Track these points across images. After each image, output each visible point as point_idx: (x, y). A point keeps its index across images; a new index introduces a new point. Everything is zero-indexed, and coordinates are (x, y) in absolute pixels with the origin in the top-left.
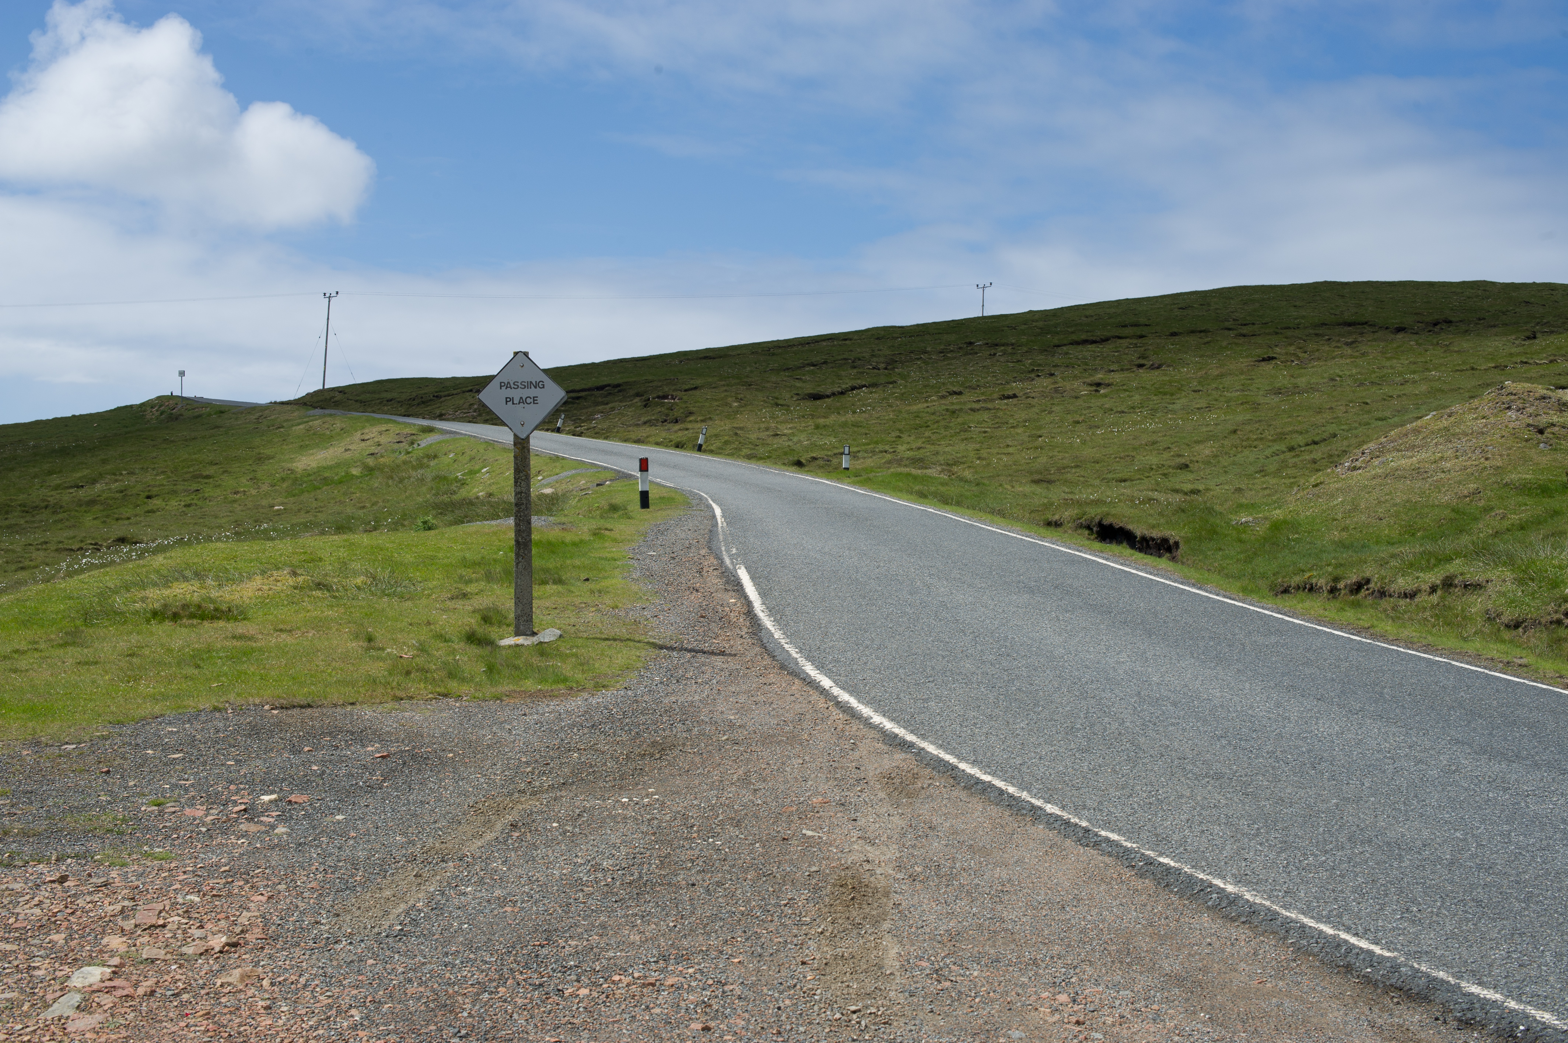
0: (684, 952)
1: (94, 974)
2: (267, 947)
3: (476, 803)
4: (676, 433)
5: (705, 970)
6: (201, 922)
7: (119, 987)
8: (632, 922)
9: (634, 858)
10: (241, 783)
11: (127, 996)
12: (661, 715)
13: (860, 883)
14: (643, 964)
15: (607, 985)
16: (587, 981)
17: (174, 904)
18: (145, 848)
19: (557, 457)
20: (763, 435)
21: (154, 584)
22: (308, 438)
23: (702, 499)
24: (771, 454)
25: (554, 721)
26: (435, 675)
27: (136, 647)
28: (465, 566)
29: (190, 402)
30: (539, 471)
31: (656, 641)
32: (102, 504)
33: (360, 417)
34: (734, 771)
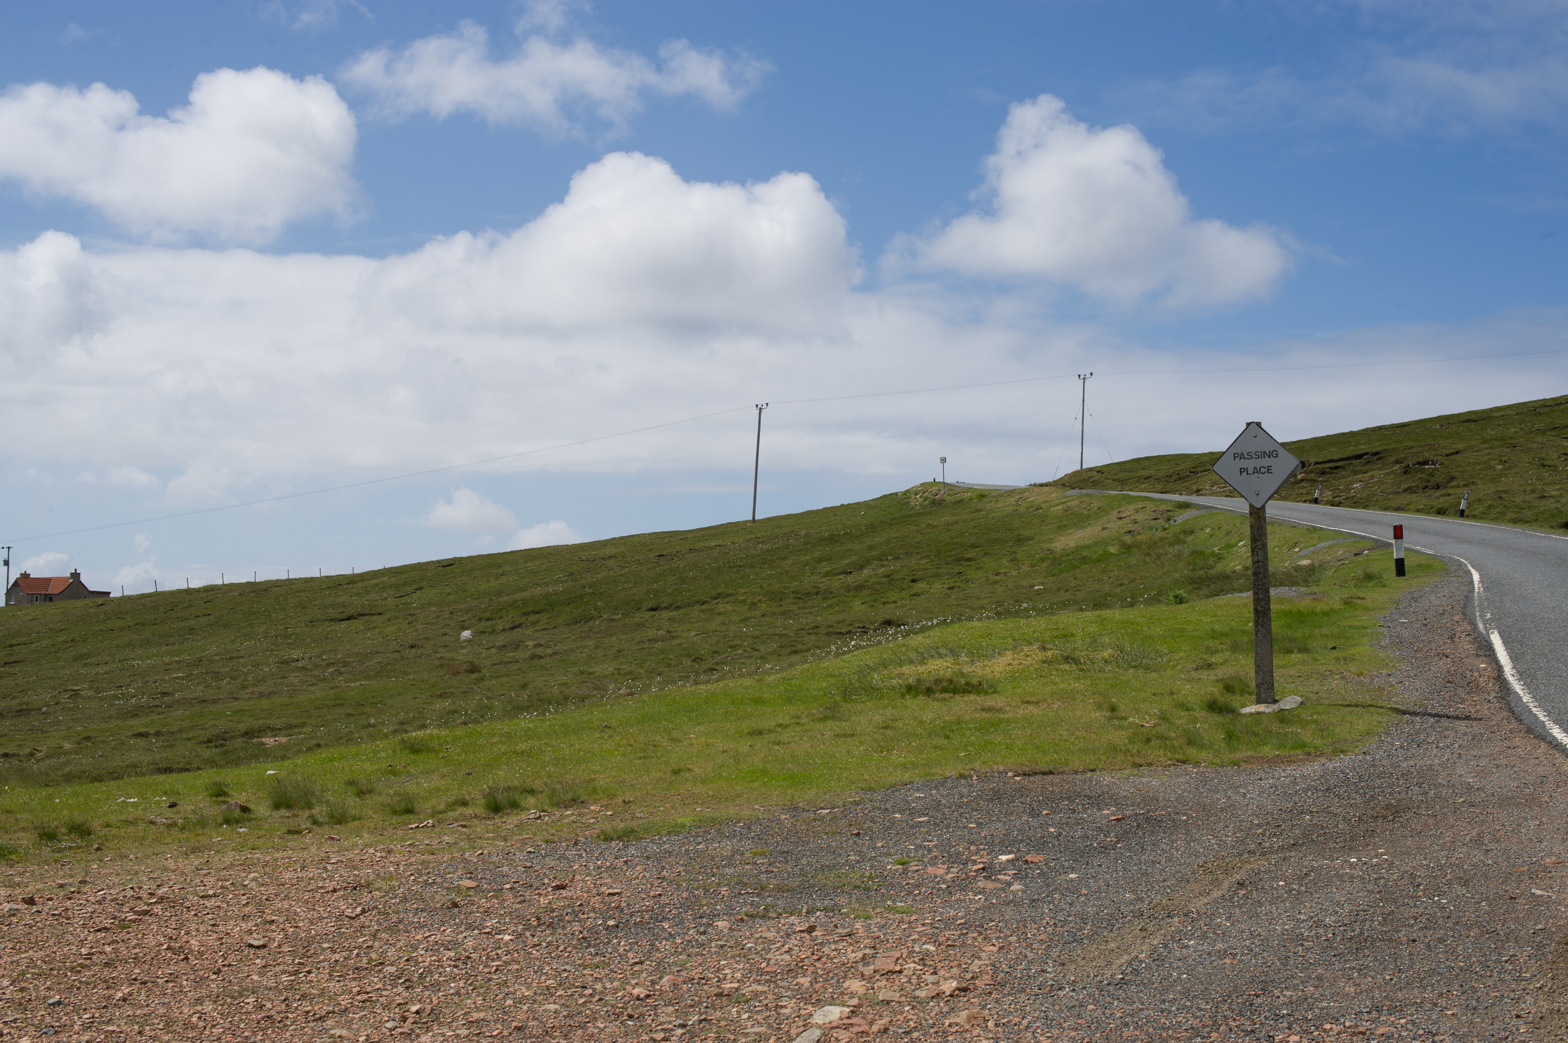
0: (1398, 1004)
1: (834, 1013)
2: (994, 992)
3: (1206, 863)
4: (1437, 499)
5: (1417, 1021)
6: (934, 969)
7: (856, 1025)
8: (1349, 975)
9: (1357, 915)
10: (981, 844)
11: (862, 1032)
12: (1397, 779)
14: (1355, 1014)
15: (1318, 1033)
16: (1298, 1029)
17: (911, 953)
18: (889, 903)
19: (1314, 528)
20: (1529, 498)
21: (911, 662)
22: (1065, 519)
23: (1460, 564)
24: (1537, 517)
25: (1289, 785)
26: (1174, 742)
27: (890, 720)
28: (1212, 638)
29: (951, 488)
30: (1296, 543)
31: (1400, 706)
32: (870, 589)
33: (1117, 495)
34: (1467, 833)
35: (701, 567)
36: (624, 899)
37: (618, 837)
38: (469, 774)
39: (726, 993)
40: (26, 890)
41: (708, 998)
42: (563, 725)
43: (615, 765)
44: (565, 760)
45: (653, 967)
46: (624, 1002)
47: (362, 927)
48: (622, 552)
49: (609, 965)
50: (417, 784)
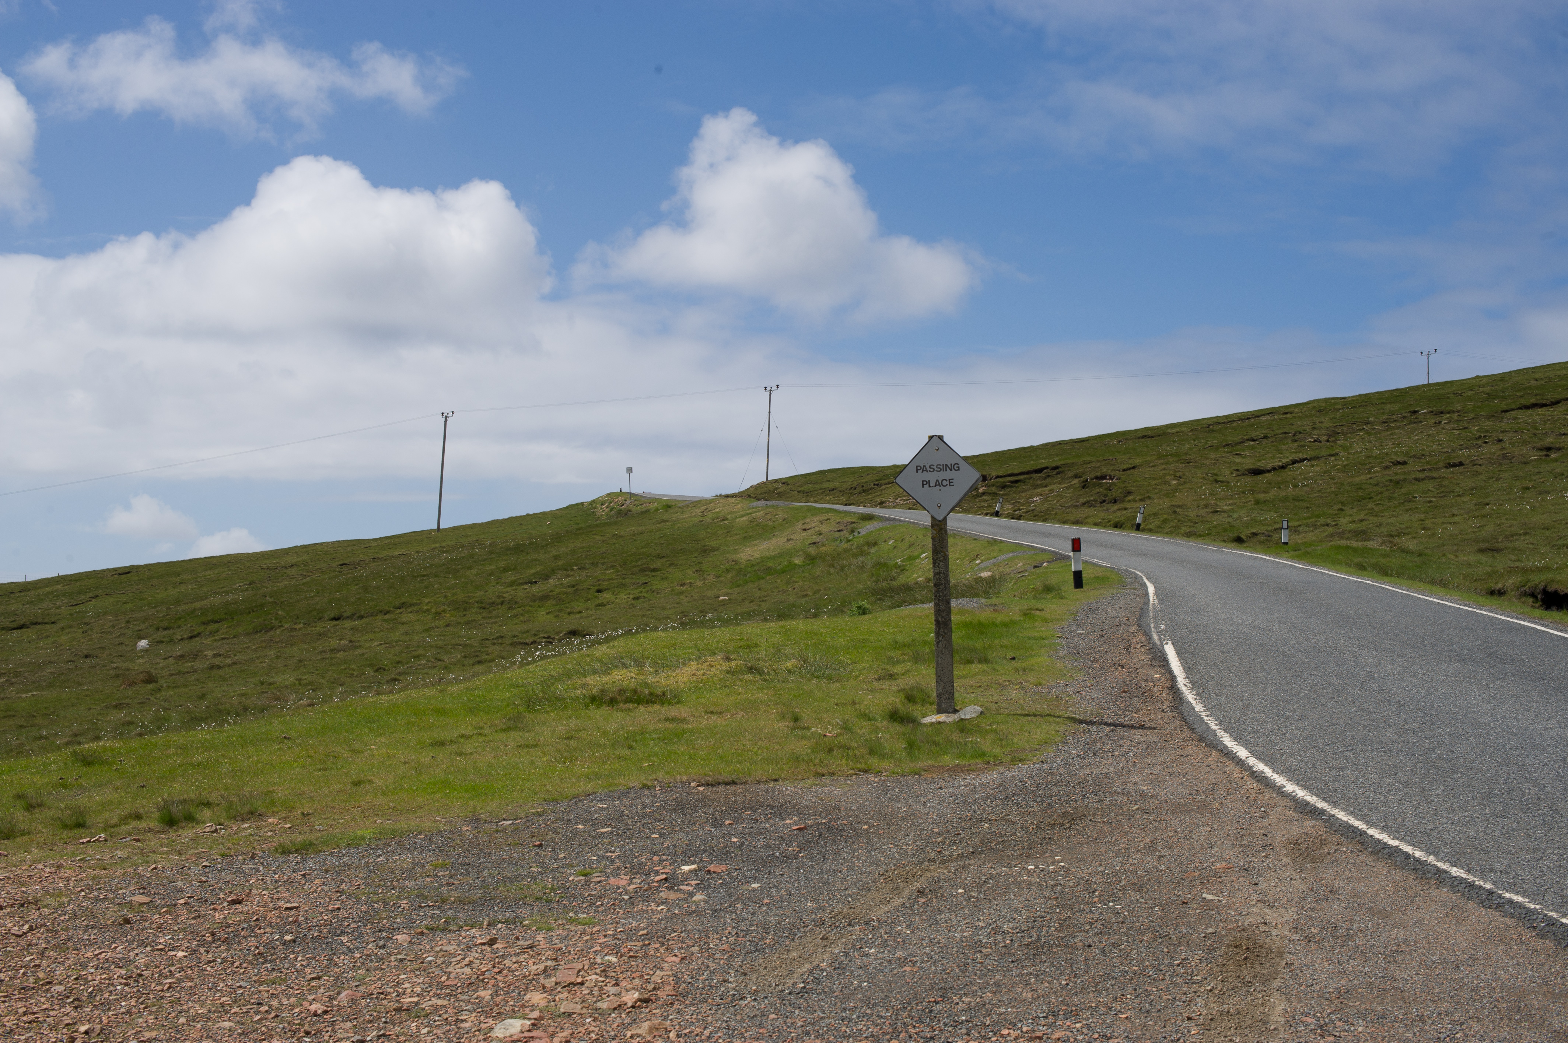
0: (1074, 1009)
1: (515, 1026)
2: (676, 1003)
3: (887, 871)
4: (1115, 513)
5: (1092, 1025)
6: (616, 980)
7: (537, 1038)
8: (1026, 981)
9: (1034, 921)
10: (664, 855)
12: (1074, 787)
13: (1255, 943)
14: (1032, 1019)
15: (995, 1038)
16: (977, 1035)
17: (593, 965)
18: (571, 914)
19: (995, 540)
20: (1202, 512)
21: (595, 672)
22: (751, 530)
23: (1136, 577)
24: (1210, 532)
25: (968, 794)
26: (857, 752)
27: (574, 730)
28: (895, 648)
29: (638, 498)
30: (977, 555)
31: (1077, 716)
32: (555, 599)
33: (802, 507)
34: (1141, 839)
35: (384, 576)
36: (301, 914)
37: (296, 850)
38: (143, 787)
39: (405, 1007)
41: (387, 1013)
42: (241, 737)
43: (294, 777)
44: (242, 772)
45: (331, 982)
46: (301, 1019)
47: (29, 945)
48: (305, 560)
49: (285, 980)
50: (89, 797)
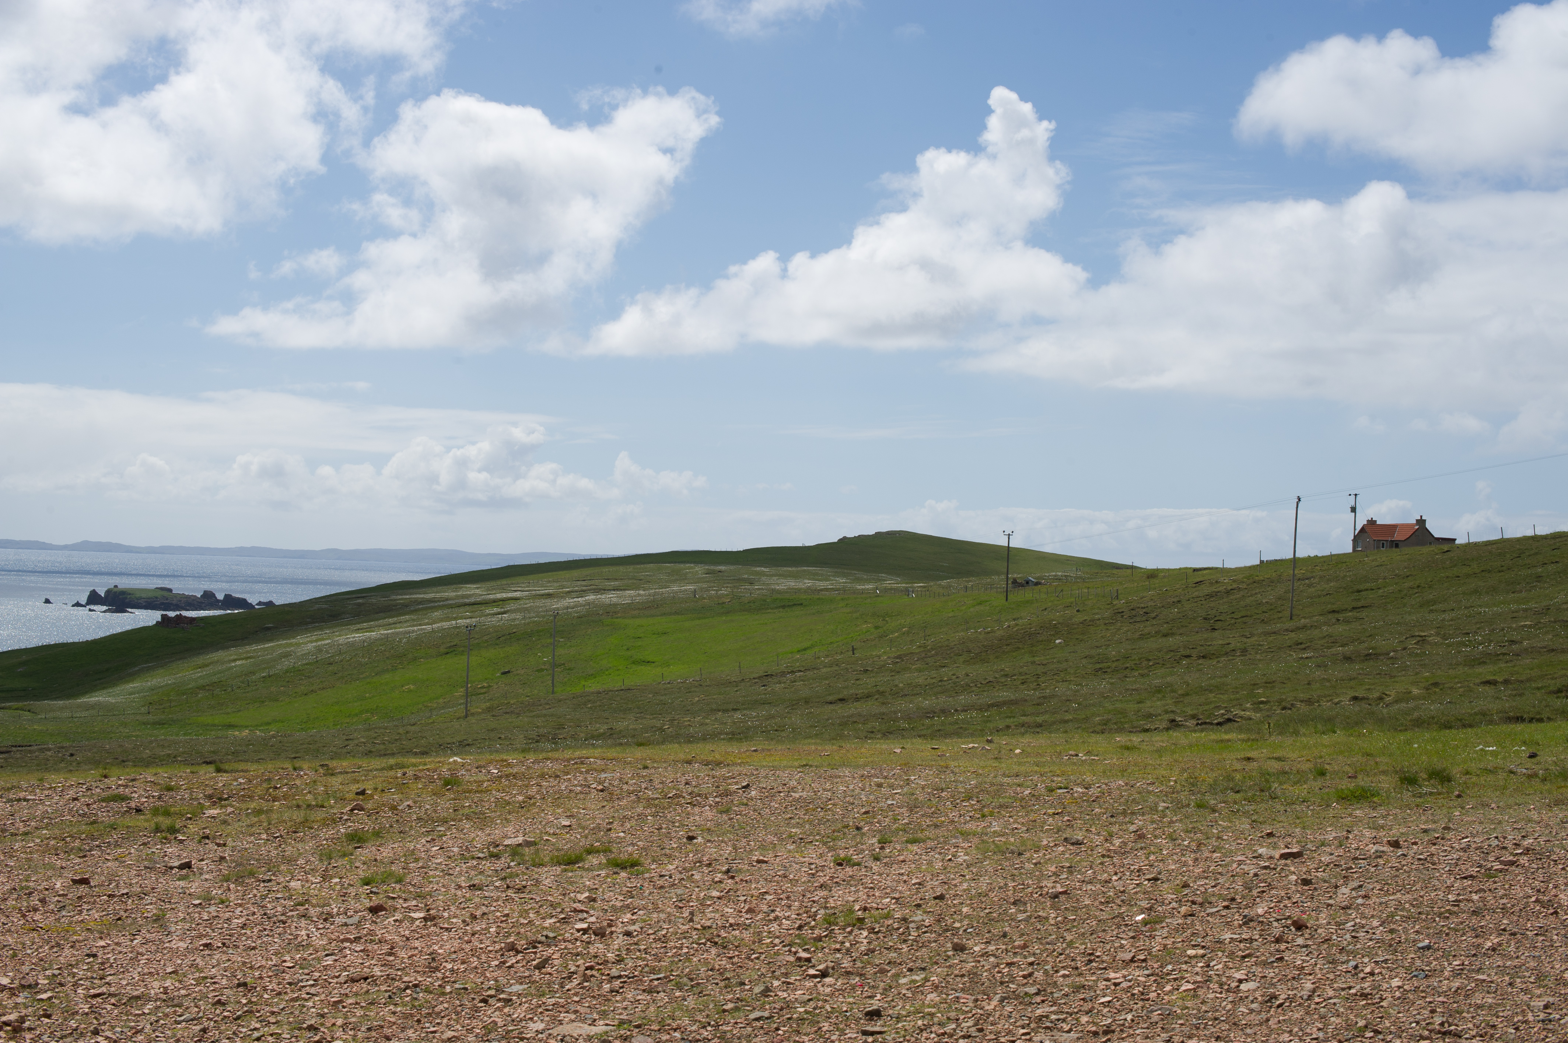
40: (1391, 833)
